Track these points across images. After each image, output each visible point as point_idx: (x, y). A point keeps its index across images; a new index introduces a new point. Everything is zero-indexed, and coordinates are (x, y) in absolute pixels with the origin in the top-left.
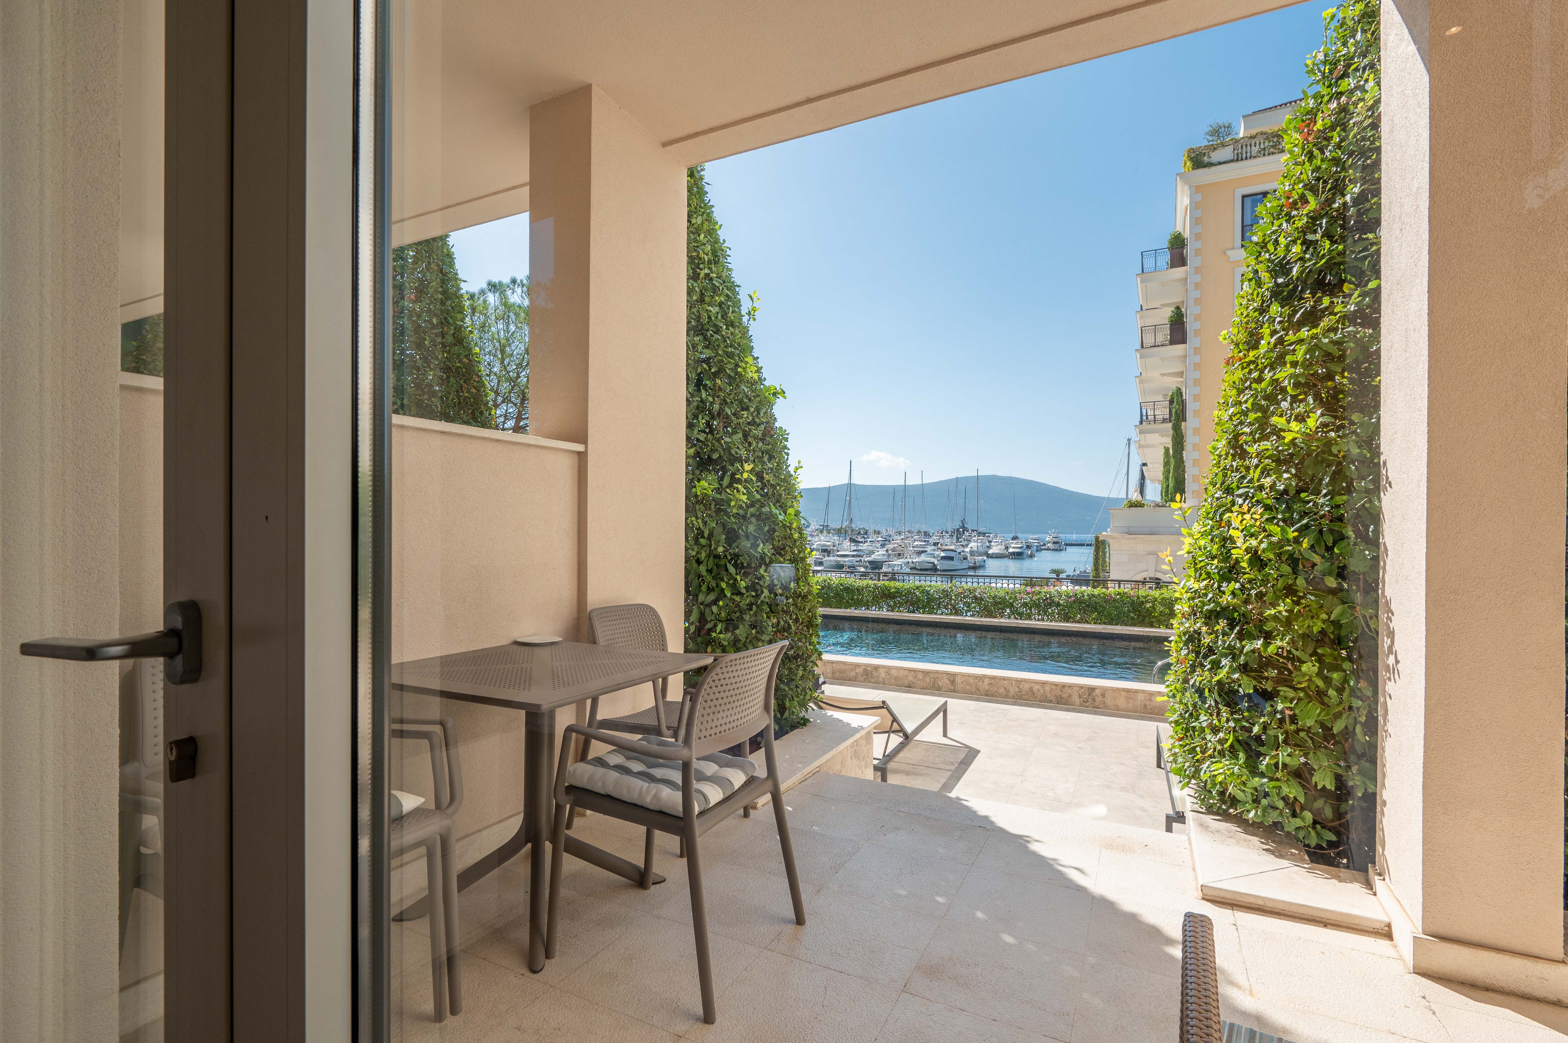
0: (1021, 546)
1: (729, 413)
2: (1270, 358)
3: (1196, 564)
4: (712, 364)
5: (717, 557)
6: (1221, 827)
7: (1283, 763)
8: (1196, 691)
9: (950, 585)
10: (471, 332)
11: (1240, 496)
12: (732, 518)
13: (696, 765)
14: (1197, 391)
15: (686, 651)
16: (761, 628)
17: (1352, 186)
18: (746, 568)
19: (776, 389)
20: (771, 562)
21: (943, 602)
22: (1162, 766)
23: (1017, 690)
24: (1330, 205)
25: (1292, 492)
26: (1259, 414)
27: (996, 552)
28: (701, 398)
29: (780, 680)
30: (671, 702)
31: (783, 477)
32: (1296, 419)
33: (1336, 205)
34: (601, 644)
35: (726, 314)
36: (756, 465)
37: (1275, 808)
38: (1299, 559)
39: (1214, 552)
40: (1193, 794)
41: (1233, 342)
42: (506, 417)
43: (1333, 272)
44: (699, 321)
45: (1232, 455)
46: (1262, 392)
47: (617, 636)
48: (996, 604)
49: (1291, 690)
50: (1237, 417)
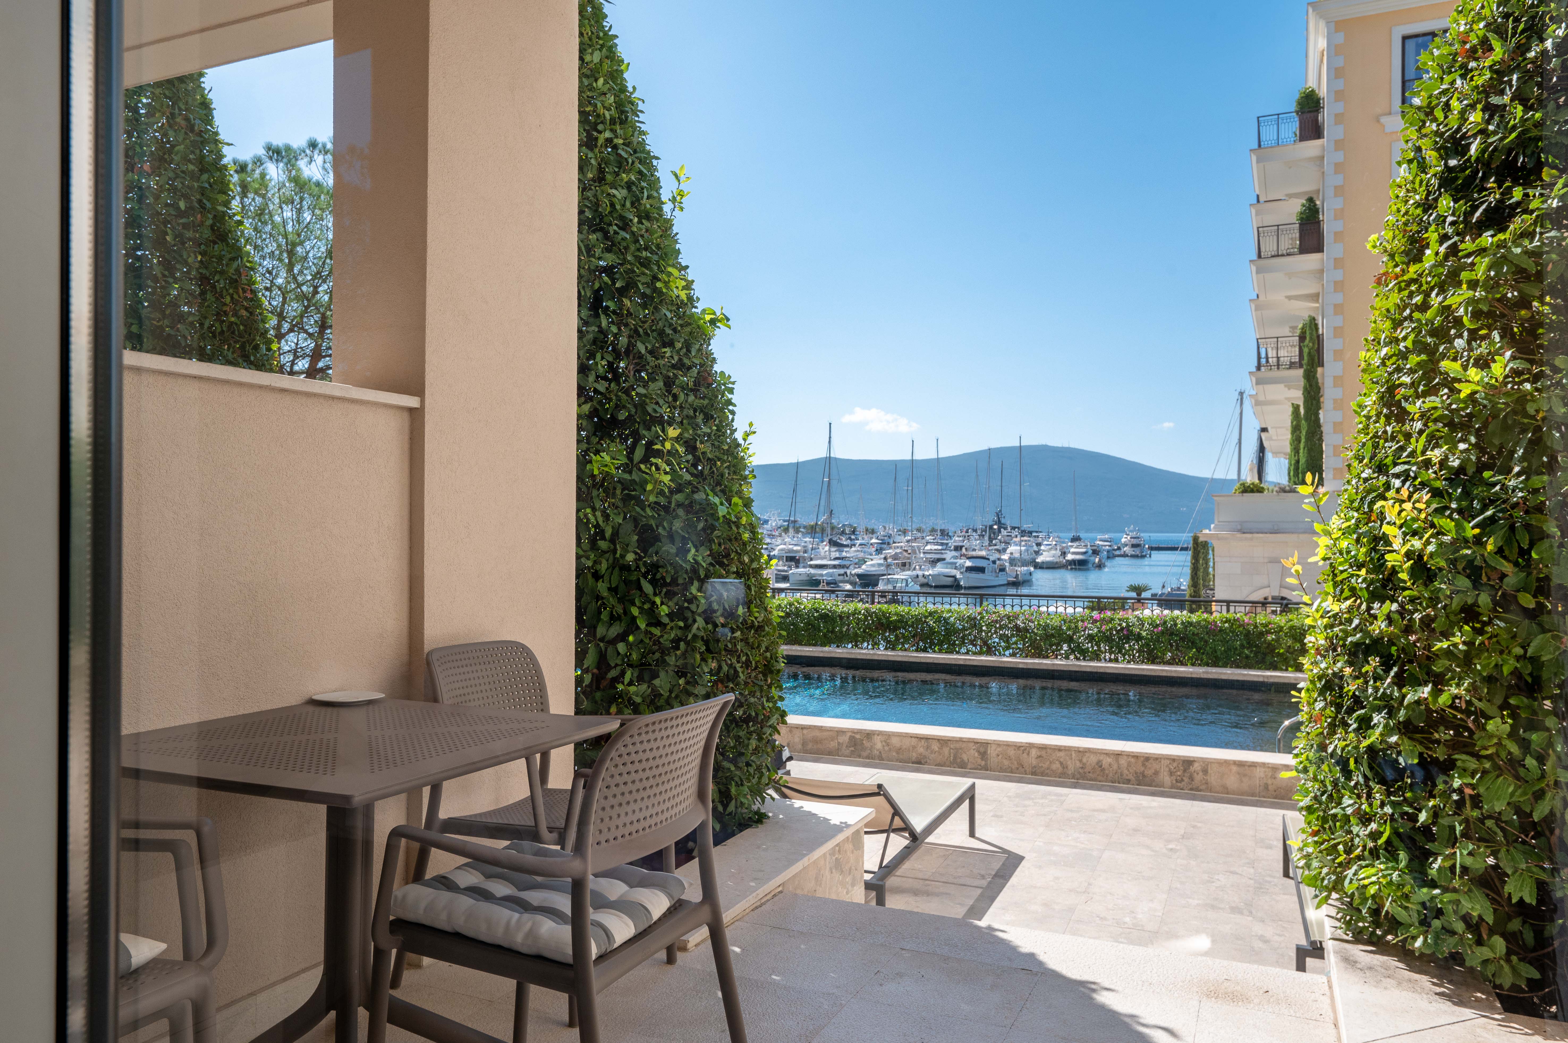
0: (1084, 550)
1: (643, 351)
2: (1439, 275)
3: (1335, 575)
4: (617, 276)
5: (625, 568)
6: (1375, 962)
7: (1462, 867)
8: (1337, 763)
9: (979, 609)
10: (240, 223)
11: (1397, 476)
12: (648, 510)
13: (593, 884)
14: (1338, 321)
15: (578, 711)
16: (693, 677)
17: (1554, 26)
18: (669, 584)
19: (714, 313)
20: (707, 577)
21: (970, 634)
22: (1291, 875)
23: (1078, 764)
24: (1523, 54)
25: (1471, 470)
26: (1424, 357)
27: (1048, 559)
28: (600, 326)
29: (722, 754)
30: (555, 791)
31: (726, 447)
32: (1476, 364)
33: (1532, 54)
34: (445, 702)
35: (638, 200)
36: (685, 430)
37: (1453, 933)
38: (1481, 567)
39: (1361, 558)
40: (1334, 914)
41: (1386, 251)
42: (296, 354)
43: (1528, 152)
44: (596, 211)
45: (1385, 416)
46: (1427, 325)
47: (470, 690)
48: (1047, 637)
49: (1473, 760)
50: (1391, 361)
